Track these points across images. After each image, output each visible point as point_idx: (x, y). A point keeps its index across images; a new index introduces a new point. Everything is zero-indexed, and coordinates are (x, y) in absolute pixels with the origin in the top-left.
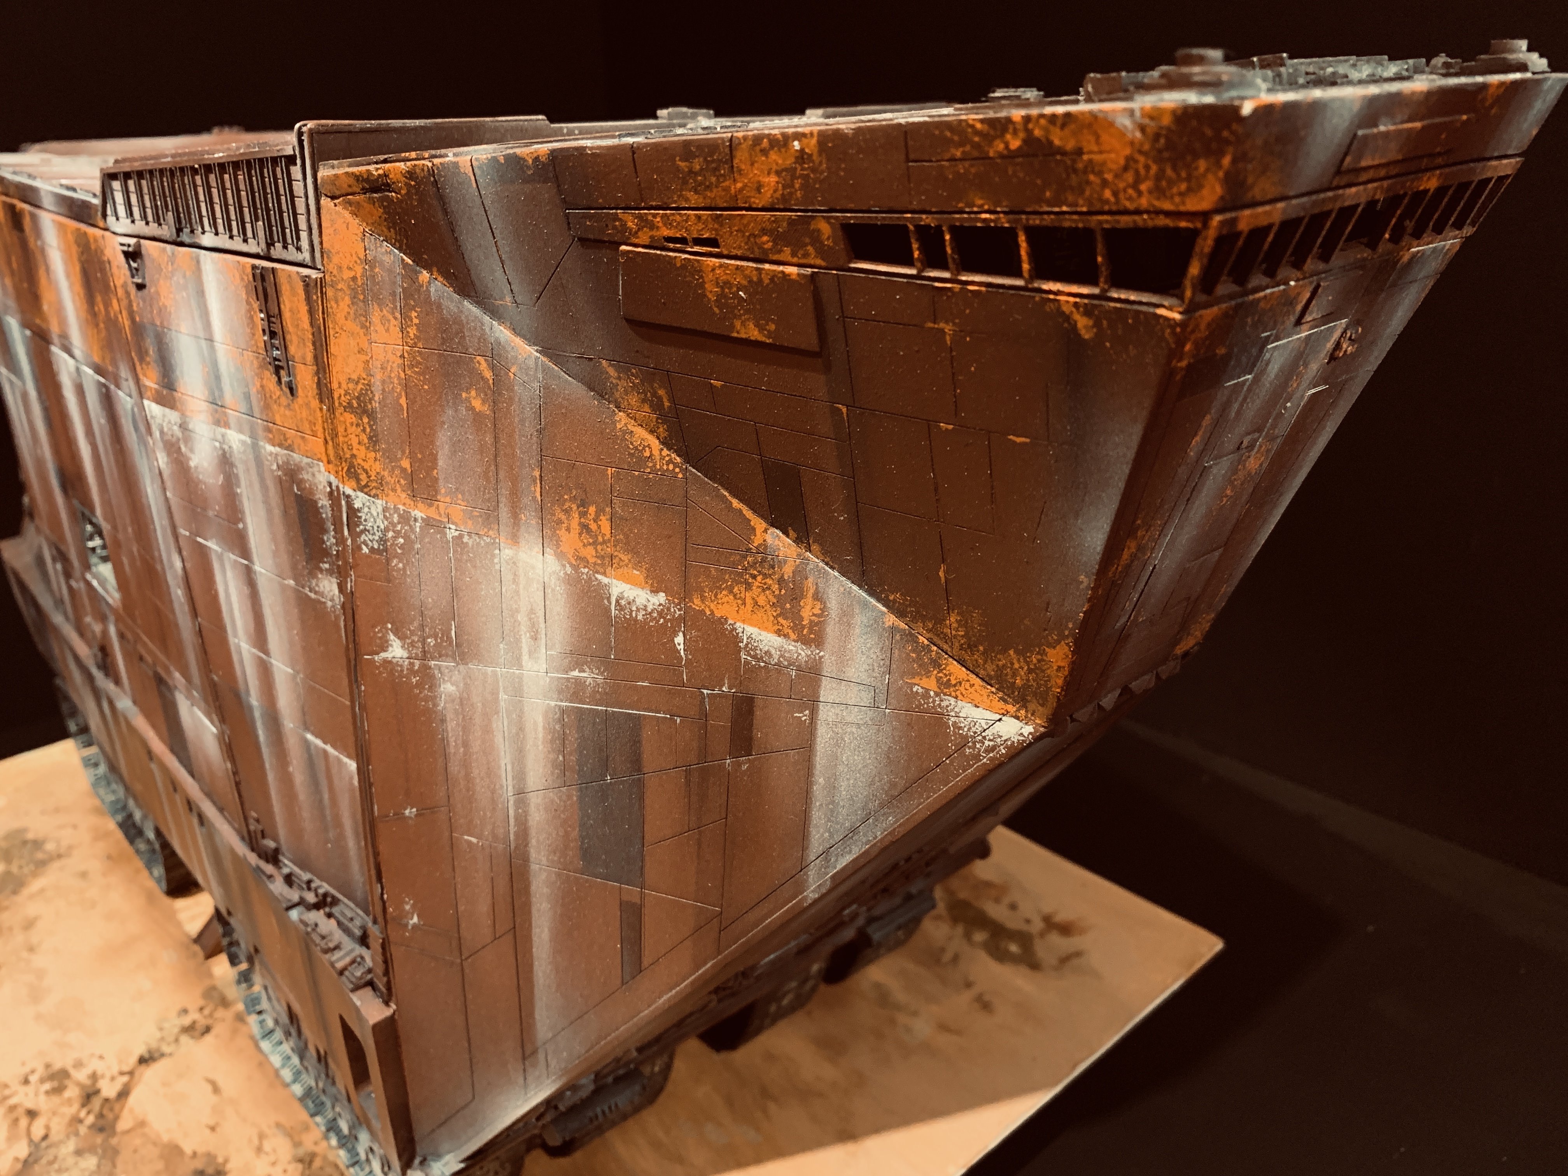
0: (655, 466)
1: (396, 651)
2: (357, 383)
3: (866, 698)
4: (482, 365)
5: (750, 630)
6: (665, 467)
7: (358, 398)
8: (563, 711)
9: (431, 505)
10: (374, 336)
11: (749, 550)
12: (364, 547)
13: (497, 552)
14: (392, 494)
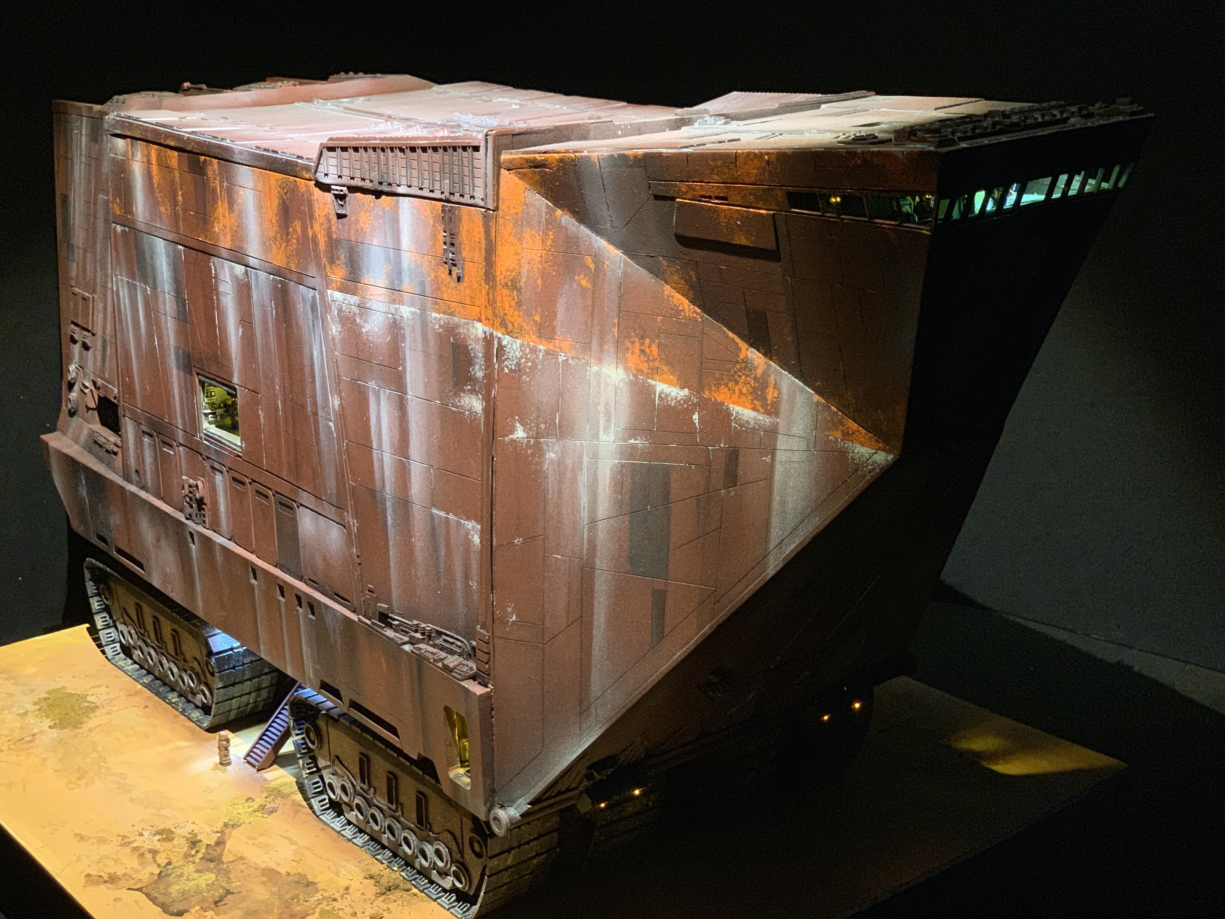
0: (685, 314)
1: (520, 433)
2: (512, 272)
3: (803, 445)
4: (589, 261)
5: (738, 409)
6: (691, 315)
7: (512, 281)
8: (623, 466)
9: (550, 342)
10: (525, 245)
11: (737, 362)
12: (506, 369)
13: (589, 368)
14: (526, 336)
